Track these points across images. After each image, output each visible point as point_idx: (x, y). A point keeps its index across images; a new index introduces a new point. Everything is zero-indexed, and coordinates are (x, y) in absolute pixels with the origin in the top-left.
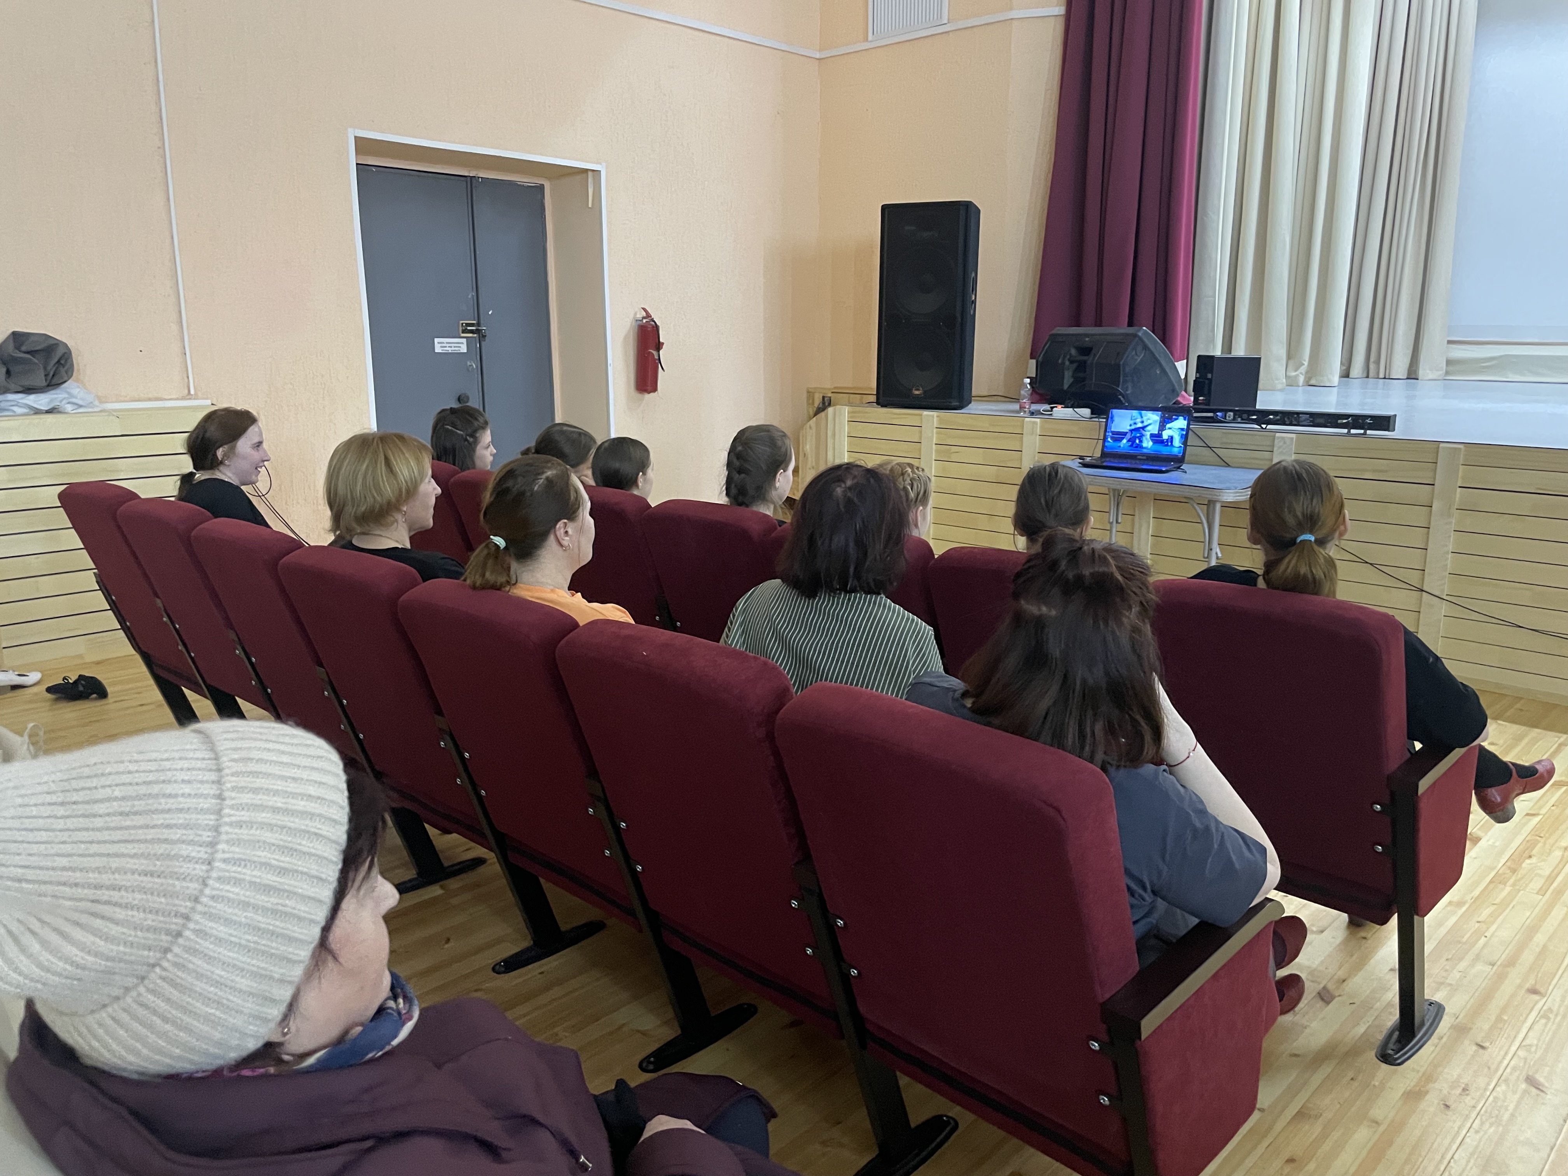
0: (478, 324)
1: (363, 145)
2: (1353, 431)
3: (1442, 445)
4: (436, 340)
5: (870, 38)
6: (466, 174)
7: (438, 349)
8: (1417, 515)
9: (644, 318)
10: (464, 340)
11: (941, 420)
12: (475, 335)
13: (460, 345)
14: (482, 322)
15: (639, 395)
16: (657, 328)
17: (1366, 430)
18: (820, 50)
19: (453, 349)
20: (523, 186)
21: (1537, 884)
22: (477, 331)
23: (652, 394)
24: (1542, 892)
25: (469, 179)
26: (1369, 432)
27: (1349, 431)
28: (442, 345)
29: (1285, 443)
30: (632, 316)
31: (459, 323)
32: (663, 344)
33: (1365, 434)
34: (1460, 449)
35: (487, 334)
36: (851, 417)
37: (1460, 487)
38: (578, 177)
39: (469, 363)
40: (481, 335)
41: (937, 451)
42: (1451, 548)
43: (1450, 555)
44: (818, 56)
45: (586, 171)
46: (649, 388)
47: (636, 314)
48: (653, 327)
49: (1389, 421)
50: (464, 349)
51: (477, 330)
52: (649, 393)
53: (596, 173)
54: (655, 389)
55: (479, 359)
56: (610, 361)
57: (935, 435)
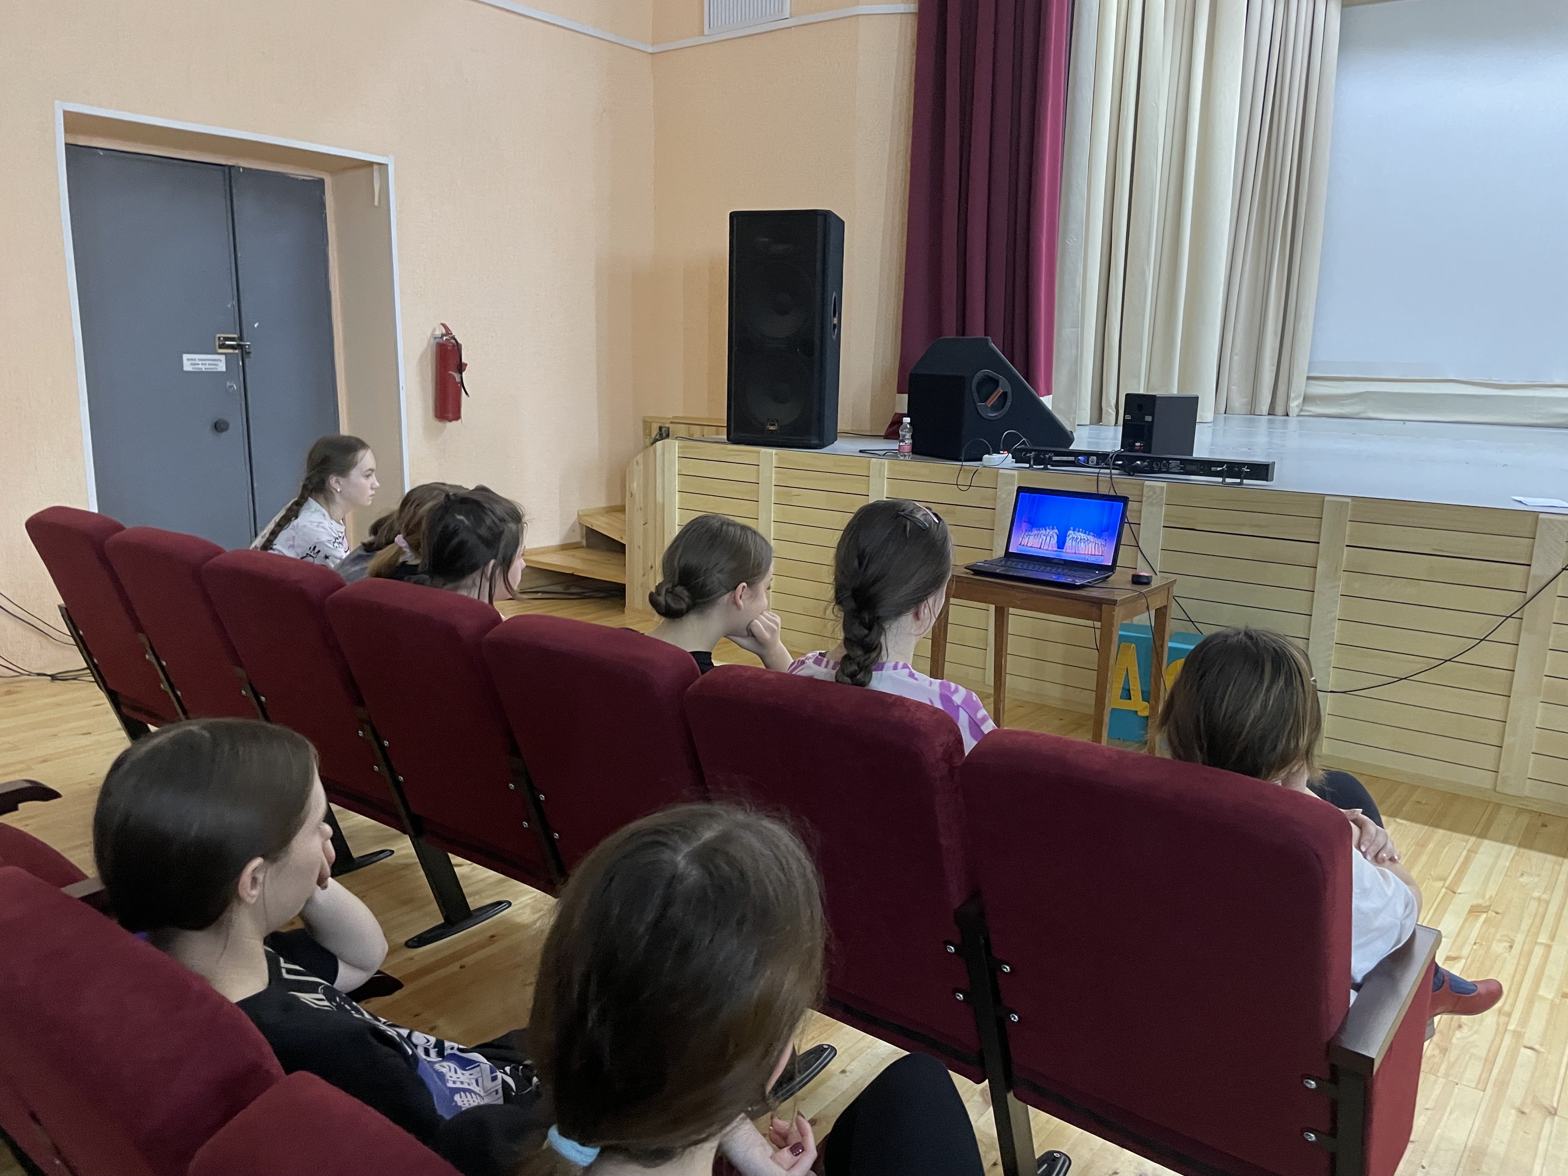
0: (241, 338)
1: (73, 122)
2: (1228, 480)
3: (1327, 498)
4: (185, 357)
5: (706, 32)
6: (223, 162)
7: (187, 367)
8: (1301, 578)
9: (443, 335)
10: (223, 358)
11: (780, 459)
12: (237, 351)
13: (218, 363)
14: (245, 335)
15: (439, 424)
16: (458, 348)
17: (1242, 479)
18: (653, 45)
19: (207, 366)
20: (297, 179)
21: (1473, 1072)
22: (240, 347)
23: (454, 423)
24: (1482, 1085)
25: (227, 168)
26: (1245, 481)
27: (1224, 481)
28: (191, 362)
29: (1155, 493)
30: (429, 334)
31: (215, 337)
32: (466, 365)
33: (1241, 484)
34: (1347, 503)
35: (252, 350)
36: (682, 453)
37: (1347, 546)
38: (363, 172)
39: (228, 384)
40: (245, 353)
41: (777, 493)
42: (1337, 614)
43: (1337, 624)
44: (650, 50)
45: (371, 164)
46: (450, 415)
47: (434, 330)
48: (454, 345)
49: (1267, 469)
50: (222, 367)
51: (238, 345)
52: (451, 421)
53: (383, 166)
54: (457, 416)
55: (242, 379)
56: (402, 383)
57: (773, 475)
